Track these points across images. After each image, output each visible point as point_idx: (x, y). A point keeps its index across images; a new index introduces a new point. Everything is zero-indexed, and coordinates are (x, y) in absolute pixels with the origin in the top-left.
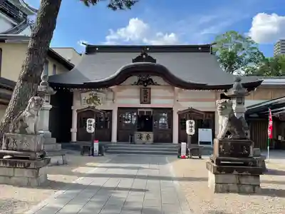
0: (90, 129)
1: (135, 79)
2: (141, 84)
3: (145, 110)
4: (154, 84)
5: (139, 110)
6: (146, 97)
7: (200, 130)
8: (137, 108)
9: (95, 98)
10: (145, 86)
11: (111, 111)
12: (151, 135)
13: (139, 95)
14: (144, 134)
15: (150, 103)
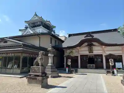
0: (69, 63)
1: (86, 44)
2: (89, 46)
4: (94, 45)
5: (89, 56)
6: (91, 51)
7: (116, 63)
9: (72, 52)
12: (94, 65)
13: (88, 50)
14: (91, 65)
15: (93, 53)
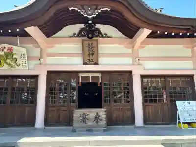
2: (83, 36)
3: (90, 75)
4: (103, 37)
5: (81, 75)
6: (91, 56)
7: (179, 103)
8: (77, 72)
10: (90, 38)
11: (35, 77)
12: (102, 113)
13: (81, 52)
14: (91, 113)
15: (97, 64)
